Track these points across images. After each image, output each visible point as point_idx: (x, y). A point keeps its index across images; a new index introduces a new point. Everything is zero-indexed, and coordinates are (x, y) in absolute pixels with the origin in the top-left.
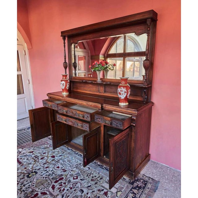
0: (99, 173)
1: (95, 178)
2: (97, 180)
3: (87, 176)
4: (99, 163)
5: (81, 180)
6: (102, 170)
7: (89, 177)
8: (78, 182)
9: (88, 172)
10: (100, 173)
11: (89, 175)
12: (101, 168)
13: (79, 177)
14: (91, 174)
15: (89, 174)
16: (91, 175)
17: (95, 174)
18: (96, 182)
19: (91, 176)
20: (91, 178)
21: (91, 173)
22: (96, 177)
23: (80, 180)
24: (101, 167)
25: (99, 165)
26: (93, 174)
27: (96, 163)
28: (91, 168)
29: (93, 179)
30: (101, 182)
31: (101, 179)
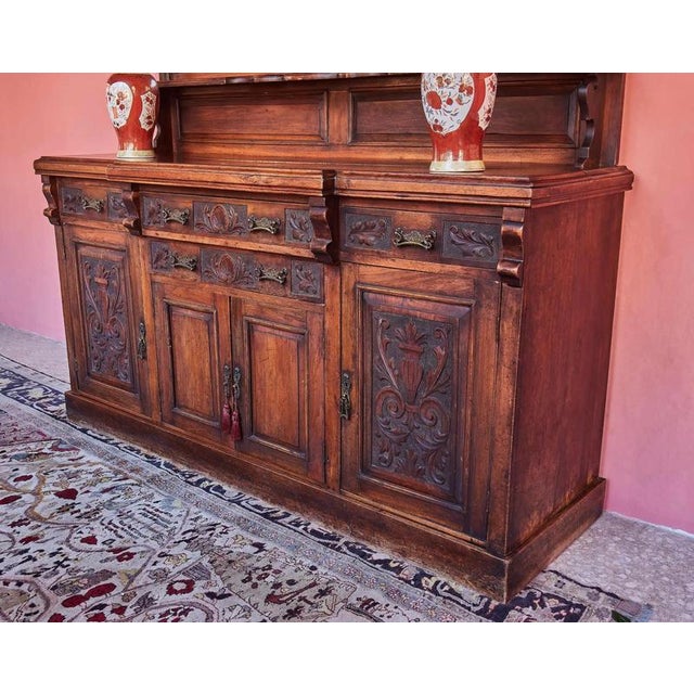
0: (314, 568)
1: (286, 589)
2: (304, 599)
3: (244, 581)
4: (315, 525)
5: (211, 595)
6: (333, 556)
7: (255, 586)
8: (192, 604)
9: (248, 562)
10: (321, 570)
11: (259, 578)
12: (327, 545)
13: (198, 584)
14: (270, 572)
15: (260, 572)
16: (267, 575)
17: (288, 574)
18: (293, 606)
19: (270, 579)
20: (265, 589)
21: (270, 567)
22: (295, 588)
23: (206, 598)
24: (329, 541)
25: (314, 532)
26: (277, 572)
27: (298, 525)
28: (269, 546)
29: (278, 592)
30: (325, 609)
31: (322, 593)
